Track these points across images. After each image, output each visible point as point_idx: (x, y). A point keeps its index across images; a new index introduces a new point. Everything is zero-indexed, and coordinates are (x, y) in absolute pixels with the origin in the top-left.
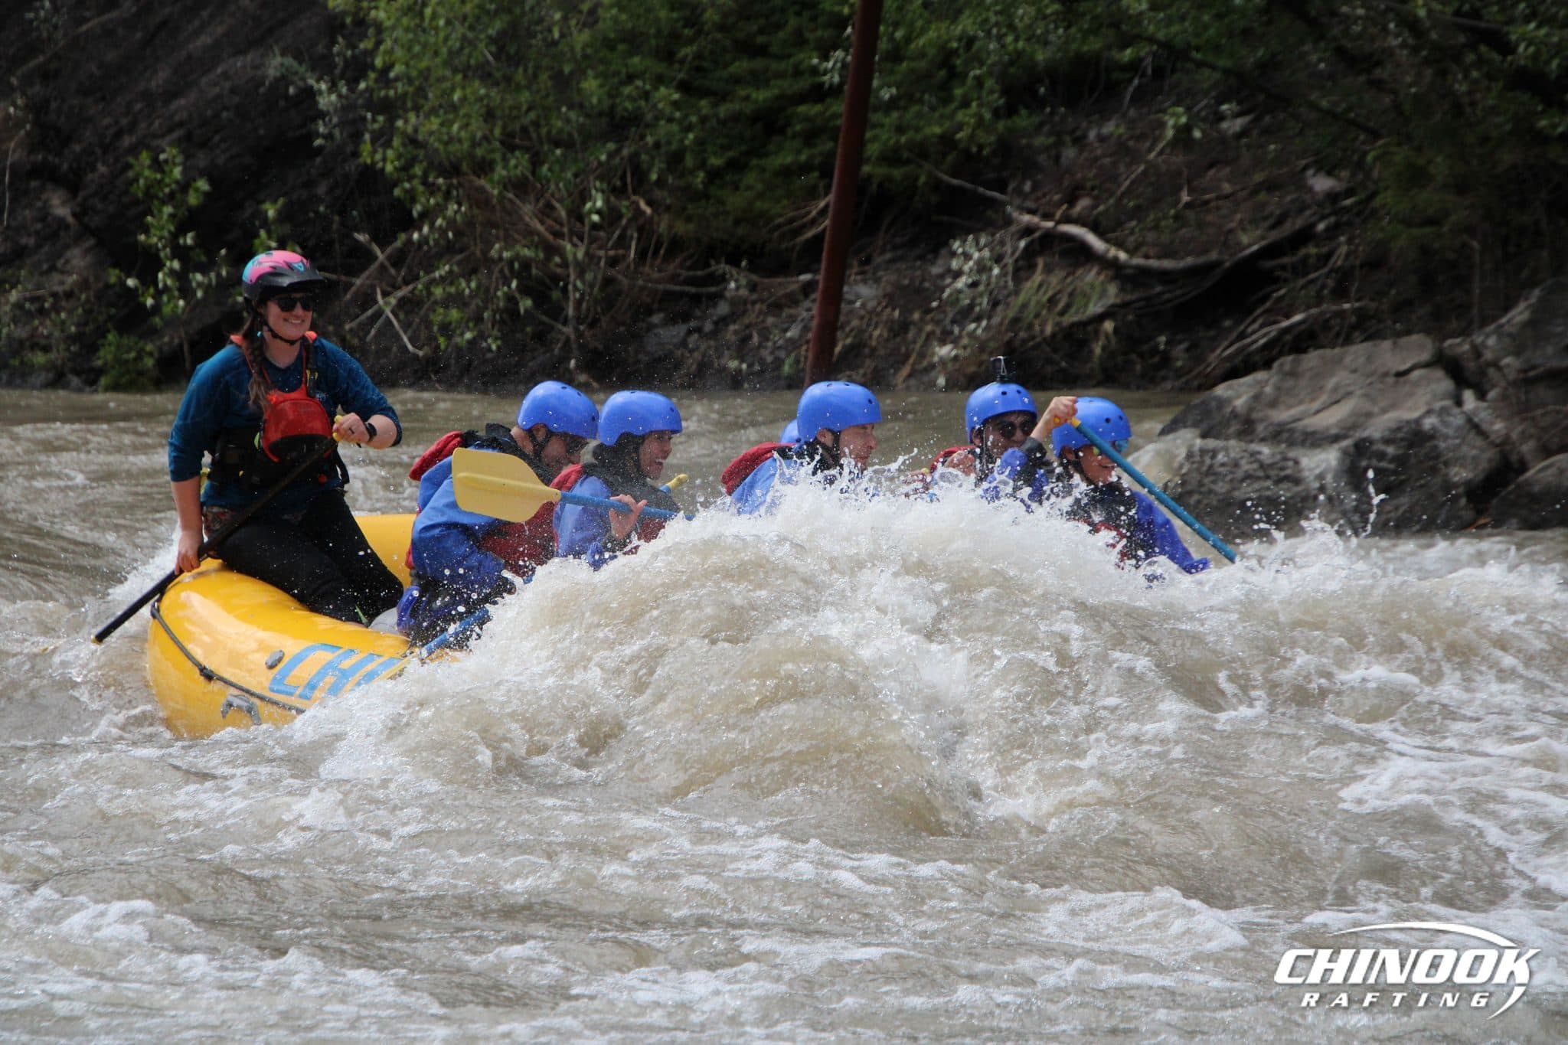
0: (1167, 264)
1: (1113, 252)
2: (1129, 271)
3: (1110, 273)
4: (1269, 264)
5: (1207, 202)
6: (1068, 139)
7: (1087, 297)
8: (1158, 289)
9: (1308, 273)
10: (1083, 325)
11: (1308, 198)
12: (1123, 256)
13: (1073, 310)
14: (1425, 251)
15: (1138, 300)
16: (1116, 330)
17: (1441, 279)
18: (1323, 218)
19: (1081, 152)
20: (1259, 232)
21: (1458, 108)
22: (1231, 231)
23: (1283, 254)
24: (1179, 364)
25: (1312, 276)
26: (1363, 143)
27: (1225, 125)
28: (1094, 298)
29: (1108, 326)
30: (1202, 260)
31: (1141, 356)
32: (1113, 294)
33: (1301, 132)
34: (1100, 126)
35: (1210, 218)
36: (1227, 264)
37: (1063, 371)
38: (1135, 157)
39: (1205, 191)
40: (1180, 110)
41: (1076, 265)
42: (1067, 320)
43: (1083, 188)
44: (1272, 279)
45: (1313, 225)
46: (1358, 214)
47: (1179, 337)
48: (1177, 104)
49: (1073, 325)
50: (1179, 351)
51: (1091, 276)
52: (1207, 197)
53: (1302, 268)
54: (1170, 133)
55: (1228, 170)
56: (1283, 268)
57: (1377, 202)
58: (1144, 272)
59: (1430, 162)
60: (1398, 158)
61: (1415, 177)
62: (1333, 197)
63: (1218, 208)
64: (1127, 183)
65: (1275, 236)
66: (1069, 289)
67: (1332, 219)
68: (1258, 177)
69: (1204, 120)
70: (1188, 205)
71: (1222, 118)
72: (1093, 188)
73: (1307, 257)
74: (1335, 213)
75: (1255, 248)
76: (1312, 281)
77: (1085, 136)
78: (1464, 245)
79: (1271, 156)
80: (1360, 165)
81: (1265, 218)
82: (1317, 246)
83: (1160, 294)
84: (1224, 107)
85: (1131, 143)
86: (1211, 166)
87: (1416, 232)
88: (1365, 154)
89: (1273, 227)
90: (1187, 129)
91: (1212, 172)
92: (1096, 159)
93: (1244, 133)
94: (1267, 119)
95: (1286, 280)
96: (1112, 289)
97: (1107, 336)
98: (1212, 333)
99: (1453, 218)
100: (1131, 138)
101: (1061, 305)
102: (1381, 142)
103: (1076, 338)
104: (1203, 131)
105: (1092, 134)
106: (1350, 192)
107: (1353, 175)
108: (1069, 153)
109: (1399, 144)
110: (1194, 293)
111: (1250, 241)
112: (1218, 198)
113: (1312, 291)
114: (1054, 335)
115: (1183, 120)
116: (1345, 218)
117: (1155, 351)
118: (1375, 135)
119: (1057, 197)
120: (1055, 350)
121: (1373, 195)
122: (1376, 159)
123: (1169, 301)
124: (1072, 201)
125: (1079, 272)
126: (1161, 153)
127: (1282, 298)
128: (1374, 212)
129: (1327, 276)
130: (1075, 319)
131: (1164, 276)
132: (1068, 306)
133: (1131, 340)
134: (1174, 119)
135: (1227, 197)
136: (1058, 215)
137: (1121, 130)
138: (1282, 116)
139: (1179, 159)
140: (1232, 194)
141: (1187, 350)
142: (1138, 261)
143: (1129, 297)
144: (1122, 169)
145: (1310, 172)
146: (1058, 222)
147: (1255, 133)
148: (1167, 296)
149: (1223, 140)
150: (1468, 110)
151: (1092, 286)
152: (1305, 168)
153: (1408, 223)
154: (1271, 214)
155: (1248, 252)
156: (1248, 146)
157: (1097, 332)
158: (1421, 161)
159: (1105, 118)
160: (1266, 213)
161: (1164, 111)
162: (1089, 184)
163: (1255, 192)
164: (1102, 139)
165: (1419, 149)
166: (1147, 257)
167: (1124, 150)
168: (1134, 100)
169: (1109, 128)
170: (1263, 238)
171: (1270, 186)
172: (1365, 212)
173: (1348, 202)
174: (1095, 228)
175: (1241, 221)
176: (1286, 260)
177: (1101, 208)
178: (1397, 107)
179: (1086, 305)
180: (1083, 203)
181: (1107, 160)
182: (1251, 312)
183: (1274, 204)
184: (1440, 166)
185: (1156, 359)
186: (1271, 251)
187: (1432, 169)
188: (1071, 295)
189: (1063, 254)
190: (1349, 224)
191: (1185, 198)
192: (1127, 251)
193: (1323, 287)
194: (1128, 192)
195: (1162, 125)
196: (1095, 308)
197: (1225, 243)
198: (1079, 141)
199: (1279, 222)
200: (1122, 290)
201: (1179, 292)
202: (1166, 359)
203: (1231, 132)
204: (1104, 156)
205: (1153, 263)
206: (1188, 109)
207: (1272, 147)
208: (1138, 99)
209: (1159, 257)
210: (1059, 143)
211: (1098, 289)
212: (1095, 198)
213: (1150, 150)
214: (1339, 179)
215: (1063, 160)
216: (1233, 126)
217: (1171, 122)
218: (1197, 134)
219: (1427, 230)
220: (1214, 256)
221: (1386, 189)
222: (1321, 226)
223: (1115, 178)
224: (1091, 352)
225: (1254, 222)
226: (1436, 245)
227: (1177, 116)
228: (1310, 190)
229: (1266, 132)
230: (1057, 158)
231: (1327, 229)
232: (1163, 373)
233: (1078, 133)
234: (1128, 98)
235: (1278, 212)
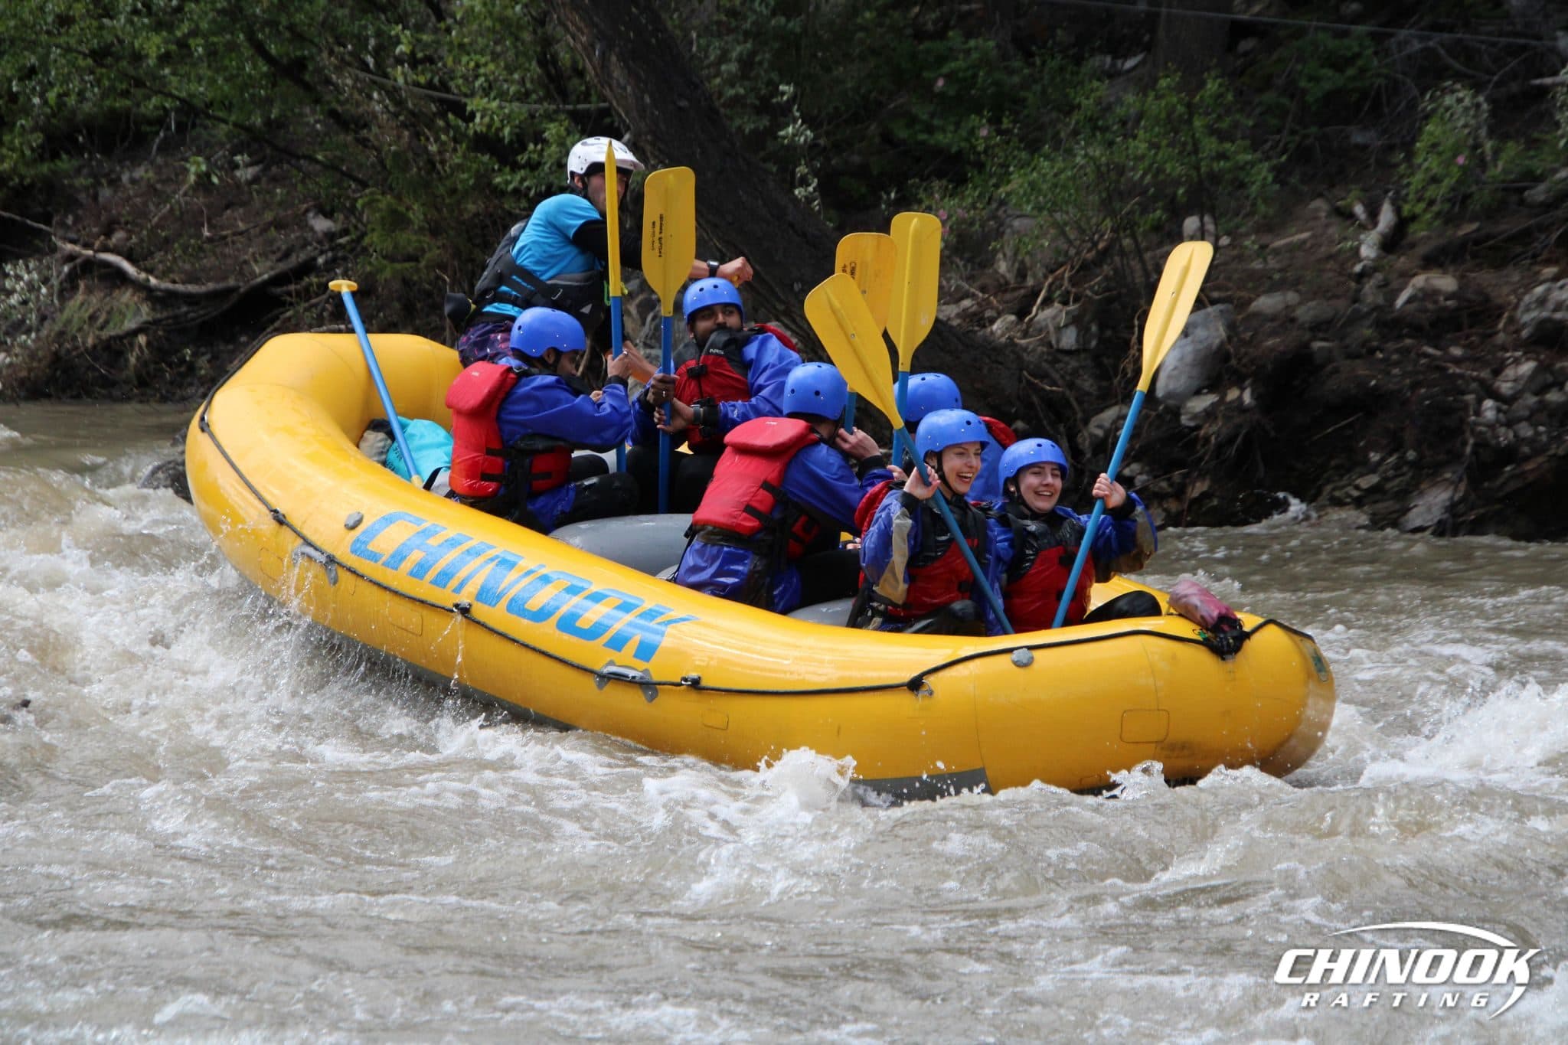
0: (192, 288)
1: (143, 275)
2: (159, 294)
3: (143, 295)
4: (278, 290)
5: (225, 237)
6: (104, 181)
7: (123, 315)
8: (184, 309)
9: (310, 298)
10: (120, 338)
11: (309, 235)
12: (153, 281)
13: (111, 325)
14: (406, 282)
15: (167, 318)
16: (148, 344)
17: (419, 305)
18: (322, 252)
19: (115, 192)
20: (269, 264)
21: (431, 163)
22: (246, 262)
23: (290, 282)
24: (203, 372)
25: (314, 301)
26: (354, 191)
27: (238, 173)
28: (129, 316)
29: (142, 339)
30: (221, 285)
31: (170, 365)
32: (145, 312)
33: (303, 181)
34: (131, 172)
35: (227, 251)
36: (242, 290)
37: (102, 376)
38: (163, 198)
39: (222, 228)
40: (200, 159)
41: (114, 286)
42: (105, 334)
43: (119, 223)
44: (280, 303)
45: (315, 259)
46: (352, 250)
47: (203, 349)
48: (199, 153)
49: (111, 338)
50: (203, 362)
51: (126, 297)
52: (224, 233)
53: (306, 294)
54: (192, 178)
55: (241, 211)
56: (289, 294)
57: (366, 241)
58: (172, 295)
59: (408, 208)
60: (382, 205)
61: (397, 221)
62: (330, 236)
63: (233, 243)
64: (156, 219)
65: (282, 267)
66: (107, 308)
67: (330, 254)
68: (269, 216)
69: (221, 168)
70: (210, 240)
71: (236, 166)
72: (127, 223)
73: (311, 284)
74: (332, 249)
75: (266, 276)
76: (315, 305)
77: (119, 179)
78: (438, 278)
79: (278, 198)
80: (352, 210)
81: (274, 253)
82: (317, 276)
83: (187, 313)
84: (238, 158)
85: (159, 186)
86: (227, 207)
87: (398, 266)
88: (356, 200)
89: (279, 260)
90: (208, 175)
91: (229, 212)
92: (129, 198)
93: (256, 180)
94: (274, 169)
95: (291, 304)
96: (145, 309)
97: (140, 347)
98: (231, 347)
99: (428, 255)
100: (158, 181)
101: (101, 320)
102: (367, 191)
103: (114, 349)
104: (220, 178)
105: (125, 178)
106: (345, 232)
107: (347, 218)
108: (106, 193)
109: (383, 194)
110: (214, 314)
111: (262, 271)
112: (234, 234)
113: (315, 313)
114: (94, 347)
115: (204, 168)
116: (340, 254)
117: (183, 361)
118: (364, 185)
119: (95, 230)
120: (95, 359)
121: (363, 235)
122: (364, 206)
123: (193, 319)
124: (108, 234)
125: (116, 293)
126: (185, 194)
127: (289, 319)
128: (365, 250)
129: (327, 301)
130: (113, 333)
131: (190, 299)
132: (107, 322)
133: (161, 352)
134: (196, 166)
135: (241, 233)
136: (97, 244)
137: (151, 174)
138: (285, 166)
139: (200, 200)
140: (247, 231)
141: (209, 361)
142: (166, 285)
143: (159, 316)
144: (152, 207)
145: (311, 215)
146: (96, 251)
147: (264, 180)
148: (192, 315)
149: (238, 185)
150: (439, 166)
151: (127, 306)
152: (307, 211)
153: (391, 258)
154: (279, 249)
155: (259, 280)
156: (258, 192)
157: (132, 345)
158: (402, 209)
159: (136, 162)
160: (274, 248)
161: (186, 160)
162: (123, 220)
163: (265, 230)
164: (133, 181)
165: (399, 198)
166: (174, 282)
167: (152, 190)
168: (159, 149)
169: (140, 172)
170: (272, 268)
171: (279, 225)
172: (357, 249)
173: (343, 241)
174: (130, 258)
175: (253, 254)
176: (292, 287)
177: (134, 239)
178: (382, 162)
179: (122, 322)
180: (119, 236)
181: (138, 200)
182: (264, 329)
183: (282, 240)
184: (417, 213)
185: (183, 369)
186: (279, 280)
187: (411, 215)
188: (109, 313)
189: (102, 278)
190: (345, 259)
191: (206, 233)
192: (156, 277)
193: (324, 309)
194: (157, 226)
195: (186, 171)
196: (130, 324)
197: (241, 273)
198: (115, 183)
199: (286, 255)
200: (153, 309)
201: (202, 312)
202: (191, 368)
203: (243, 180)
204: (136, 196)
205: (180, 287)
206: (208, 159)
207: (278, 191)
208: (165, 148)
209: (184, 283)
210: (97, 184)
211: (133, 307)
212: (130, 232)
213: (175, 192)
214: (335, 222)
215: (101, 199)
216: (245, 174)
217: (193, 169)
218: (215, 180)
219: (407, 265)
220: (231, 282)
221: (373, 230)
222: (321, 260)
223: (144, 214)
224: (127, 360)
225: (264, 255)
226: (415, 278)
227: (198, 164)
228: (312, 229)
229: (274, 180)
230: (95, 197)
231: (326, 262)
232: (189, 380)
233: (113, 176)
234: (155, 147)
235: (284, 247)
